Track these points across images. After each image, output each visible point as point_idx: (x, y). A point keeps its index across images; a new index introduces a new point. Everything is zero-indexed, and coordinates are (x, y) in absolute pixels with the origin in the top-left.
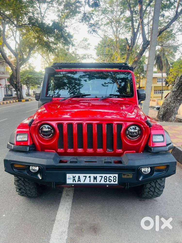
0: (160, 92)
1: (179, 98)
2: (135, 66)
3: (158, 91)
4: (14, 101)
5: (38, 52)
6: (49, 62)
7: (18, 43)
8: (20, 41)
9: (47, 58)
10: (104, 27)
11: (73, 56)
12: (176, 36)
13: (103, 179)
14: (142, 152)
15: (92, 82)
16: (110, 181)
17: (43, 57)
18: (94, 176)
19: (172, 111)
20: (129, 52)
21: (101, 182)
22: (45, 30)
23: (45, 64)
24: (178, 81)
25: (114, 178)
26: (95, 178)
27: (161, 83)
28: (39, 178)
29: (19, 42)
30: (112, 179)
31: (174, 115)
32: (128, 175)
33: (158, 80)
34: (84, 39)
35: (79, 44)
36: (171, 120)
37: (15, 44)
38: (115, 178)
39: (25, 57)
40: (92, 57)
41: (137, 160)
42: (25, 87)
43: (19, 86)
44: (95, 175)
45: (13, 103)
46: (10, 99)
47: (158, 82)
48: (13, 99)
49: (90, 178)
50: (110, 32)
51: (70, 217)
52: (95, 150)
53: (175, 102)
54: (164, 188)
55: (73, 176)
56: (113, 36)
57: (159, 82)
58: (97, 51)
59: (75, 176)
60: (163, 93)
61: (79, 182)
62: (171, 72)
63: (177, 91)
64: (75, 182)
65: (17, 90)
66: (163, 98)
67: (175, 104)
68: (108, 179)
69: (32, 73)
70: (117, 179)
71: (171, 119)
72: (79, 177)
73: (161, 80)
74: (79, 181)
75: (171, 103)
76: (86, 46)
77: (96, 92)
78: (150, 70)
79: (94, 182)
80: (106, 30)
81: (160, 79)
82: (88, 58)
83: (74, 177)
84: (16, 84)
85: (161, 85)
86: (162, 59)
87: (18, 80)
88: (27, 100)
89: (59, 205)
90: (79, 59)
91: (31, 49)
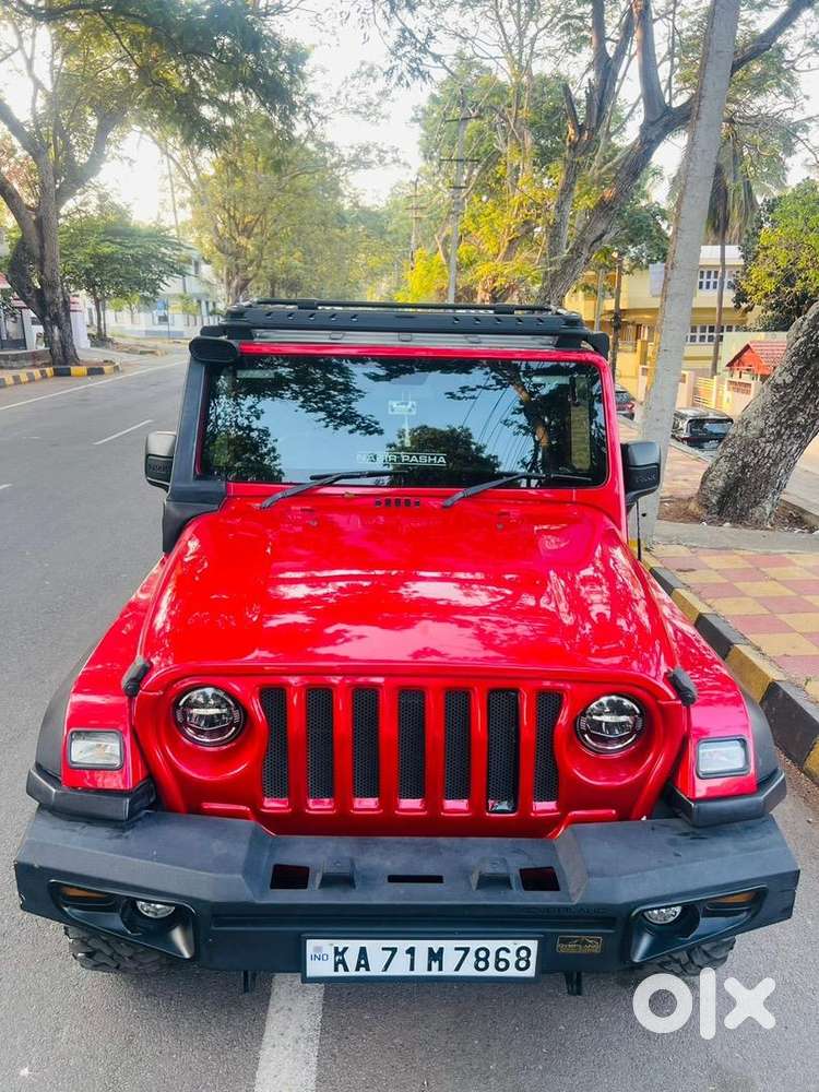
0: (707, 334)
1: (800, 419)
2: (604, 227)
3: (698, 330)
4: (36, 373)
5: (140, 129)
6: (193, 177)
7: (43, 89)
8: (52, 81)
9: (184, 158)
10: (462, 14)
11: (309, 153)
12: (795, 74)
13: (471, 958)
14: (644, 818)
15: (414, 413)
16: (502, 965)
17: (166, 153)
18: (431, 950)
19: (767, 479)
20: (574, 157)
21: (462, 972)
22: (174, 35)
23: (175, 190)
24: (803, 339)
25: (518, 954)
26: (435, 956)
27: (714, 293)
28: (181, 954)
29: (49, 86)
30: (512, 958)
31: (774, 494)
32: (585, 943)
33: (702, 277)
34: (364, 69)
35: (339, 93)
36: (757, 515)
37: (32, 94)
38: (523, 954)
39: (81, 158)
40: (399, 161)
41: (626, 874)
42: (82, 301)
43: (53, 302)
44: (436, 945)
45: (29, 381)
46: (15, 364)
47: (701, 287)
48: (30, 363)
49: (413, 955)
50: (487, 39)
51: (318, 1079)
52: (433, 805)
53: (779, 435)
54: (732, 948)
55: (336, 949)
56: (504, 63)
57: (708, 287)
58: (422, 132)
59: (345, 949)
60: (721, 338)
61: (363, 972)
62: (766, 249)
63: (792, 385)
64: (346, 969)
65: (48, 319)
66: (722, 364)
67: (779, 447)
68: (491, 960)
69: (118, 230)
70: (533, 959)
71: (757, 512)
72: (363, 951)
73: (716, 277)
74: (363, 966)
75: (764, 439)
76: (371, 104)
77: (435, 459)
78: (677, 295)
79: (430, 969)
80: (472, 33)
81: (713, 274)
82: (380, 162)
83: (340, 950)
84: (40, 293)
85: (716, 305)
86: (728, 182)
87: (49, 275)
88: (96, 371)
89: (265, 1011)
90: (336, 166)
91: (110, 119)
